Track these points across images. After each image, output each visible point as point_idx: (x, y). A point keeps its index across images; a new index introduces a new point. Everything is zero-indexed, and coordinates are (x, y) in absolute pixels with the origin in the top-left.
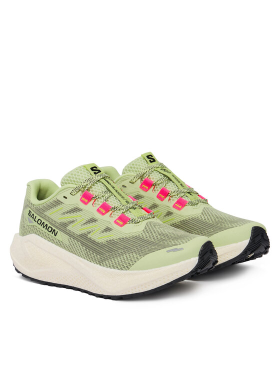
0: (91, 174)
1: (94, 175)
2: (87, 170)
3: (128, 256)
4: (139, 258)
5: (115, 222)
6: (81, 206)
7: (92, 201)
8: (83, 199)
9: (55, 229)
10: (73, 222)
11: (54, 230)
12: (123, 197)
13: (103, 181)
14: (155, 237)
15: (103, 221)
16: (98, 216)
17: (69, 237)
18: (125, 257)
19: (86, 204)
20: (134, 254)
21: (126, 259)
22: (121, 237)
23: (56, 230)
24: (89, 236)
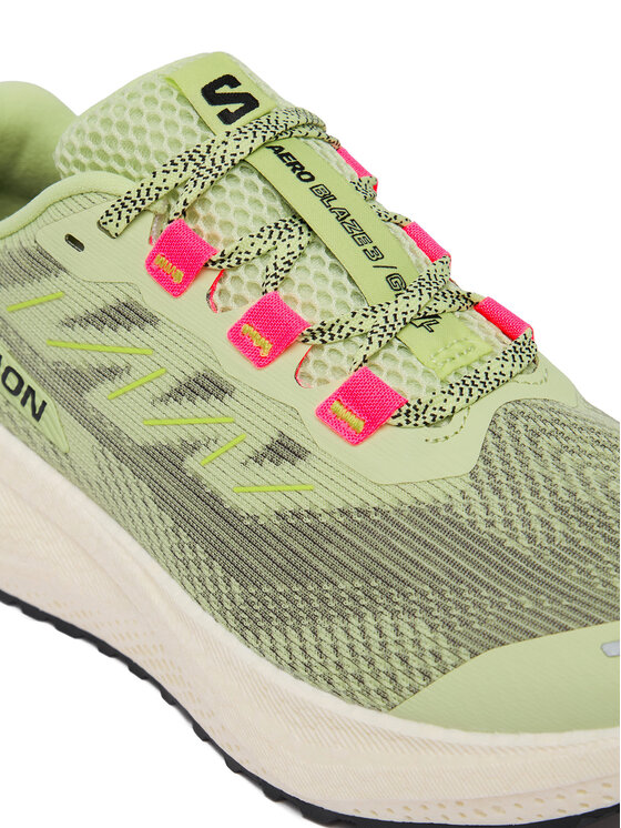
0: (202, 122)
1: (220, 128)
2: (182, 97)
3: (389, 631)
4: (448, 658)
5: (323, 412)
6: (152, 296)
7: (208, 278)
8: (161, 260)
9: (35, 386)
10: (112, 373)
11: (31, 391)
12: (375, 255)
13: (267, 162)
14: (537, 525)
15: (257, 397)
16: (232, 365)
17: (96, 443)
18: (371, 631)
19: (176, 290)
20: (422, 627)
21: (376, 648)
22: (356, 503)
23: (41, 395)
24: (192, 464)
